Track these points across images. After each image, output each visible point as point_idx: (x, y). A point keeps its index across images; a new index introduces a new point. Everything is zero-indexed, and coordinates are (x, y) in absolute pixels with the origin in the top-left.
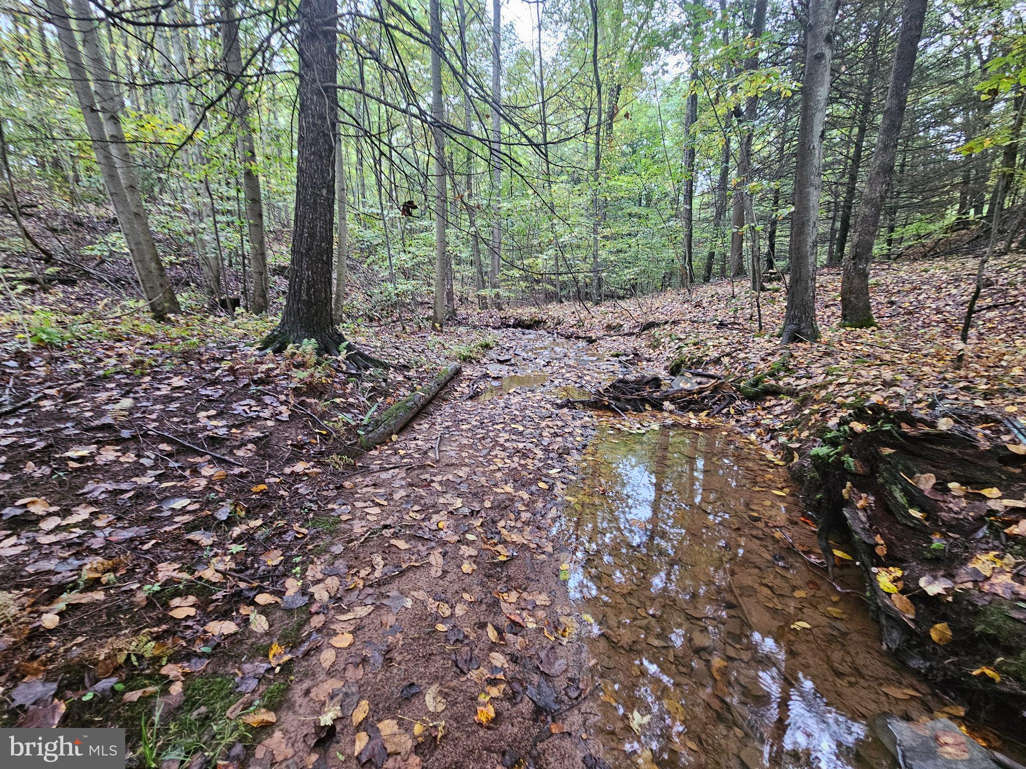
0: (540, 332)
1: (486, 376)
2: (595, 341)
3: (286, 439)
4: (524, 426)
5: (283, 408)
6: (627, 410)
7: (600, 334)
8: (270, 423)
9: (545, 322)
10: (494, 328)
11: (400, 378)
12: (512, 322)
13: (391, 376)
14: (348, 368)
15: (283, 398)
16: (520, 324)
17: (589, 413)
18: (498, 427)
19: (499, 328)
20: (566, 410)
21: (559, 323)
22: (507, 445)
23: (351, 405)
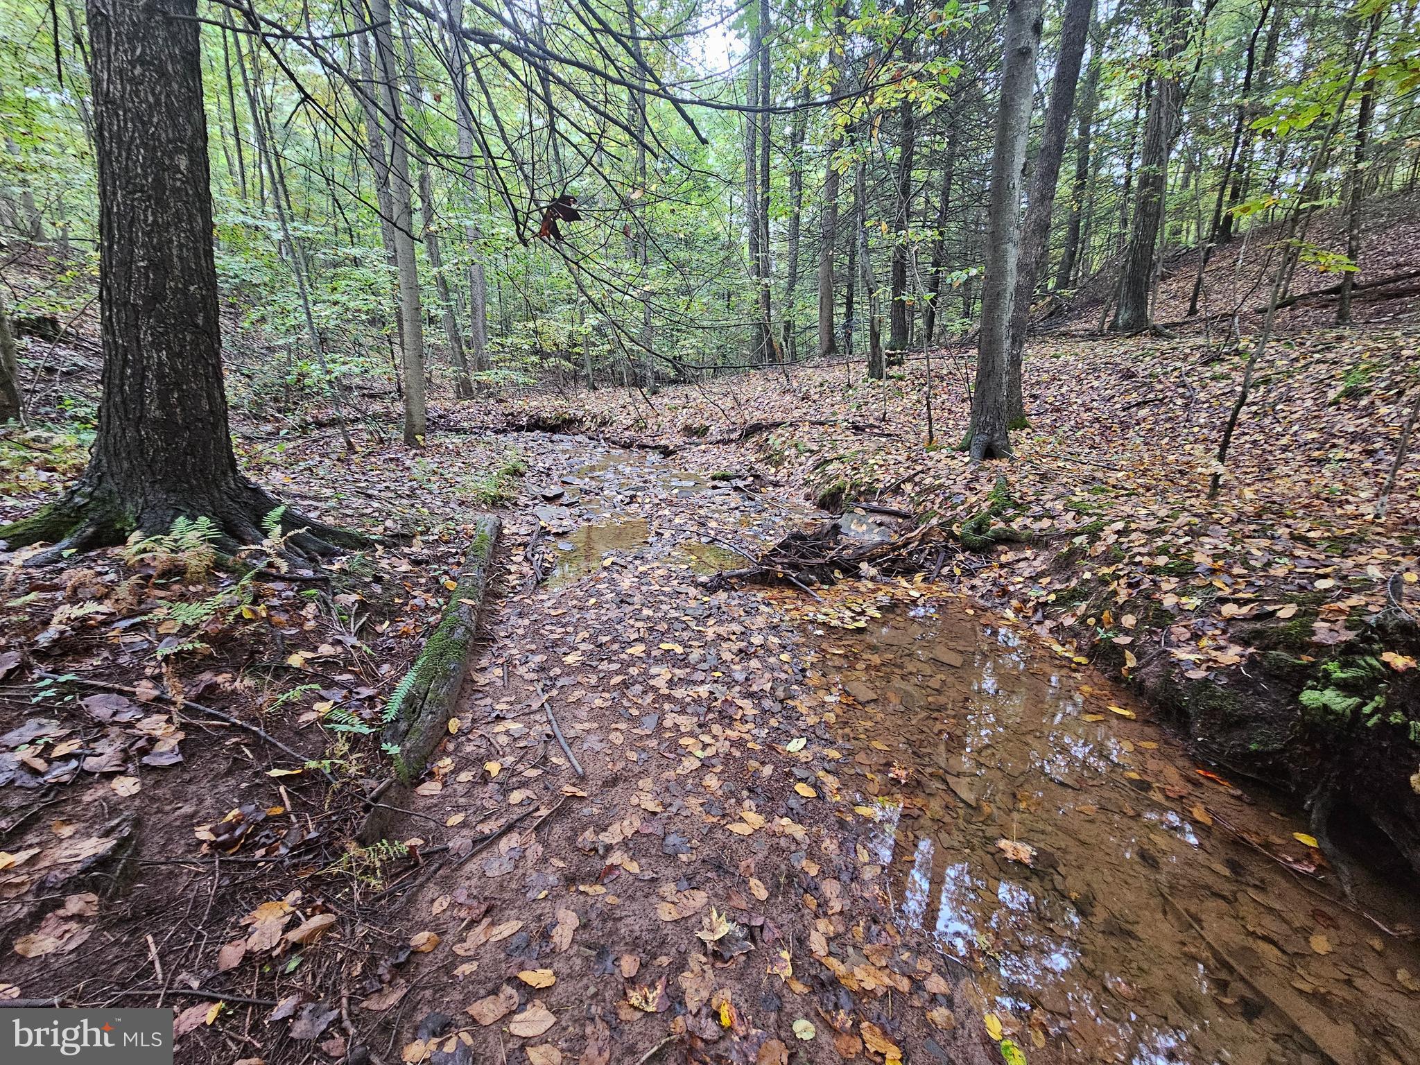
0: (578, 438)
1: (544, 532)
2: (672, 452)
3: (190, 822)
4: (681, 643)
5: (154, 724)
7: (679, 440)
8: (126, 786)
9: (581, 421)
10: (496, 432)
11: (405, 567)
12: (524, 421)
13: (384, 564)
14: (293, 566)
15: (145, 690)
16: (537, 424)
17: (762, 596)
18: (638, 649)
19: (504, 431)
20: (722, 595)
21: (604, 424)
22: (679, 693)
23: (329, 664)
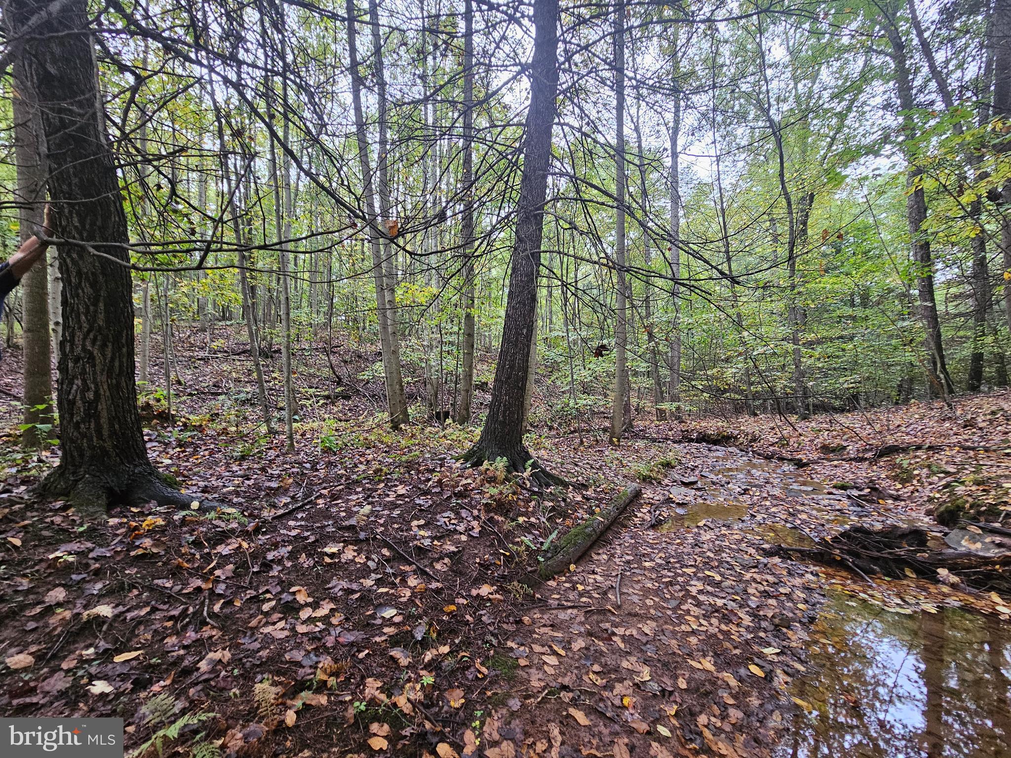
0: (730, 449)
1: (669, 501)
2: (806, 465)
3: (475, 556)
4: (722, 575)
5: (475, 524)
6: (874, 572)
7: (815, 456)
8: (464, 538)
9: (736, 438)
10: (674, 442)
11: (579, 498)
12: (695, 436)
14: (532, 485)
15: (476, 512)
16: (704, 438)
17: (812, 568)
18: (689, 571)
19: (680, 442)
20: (776, 560)
21: (754, 440)
22: (702, 598)
23: (532, 525)
